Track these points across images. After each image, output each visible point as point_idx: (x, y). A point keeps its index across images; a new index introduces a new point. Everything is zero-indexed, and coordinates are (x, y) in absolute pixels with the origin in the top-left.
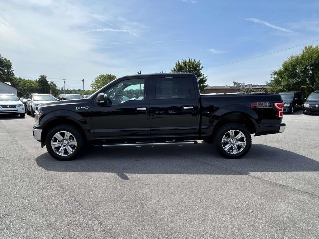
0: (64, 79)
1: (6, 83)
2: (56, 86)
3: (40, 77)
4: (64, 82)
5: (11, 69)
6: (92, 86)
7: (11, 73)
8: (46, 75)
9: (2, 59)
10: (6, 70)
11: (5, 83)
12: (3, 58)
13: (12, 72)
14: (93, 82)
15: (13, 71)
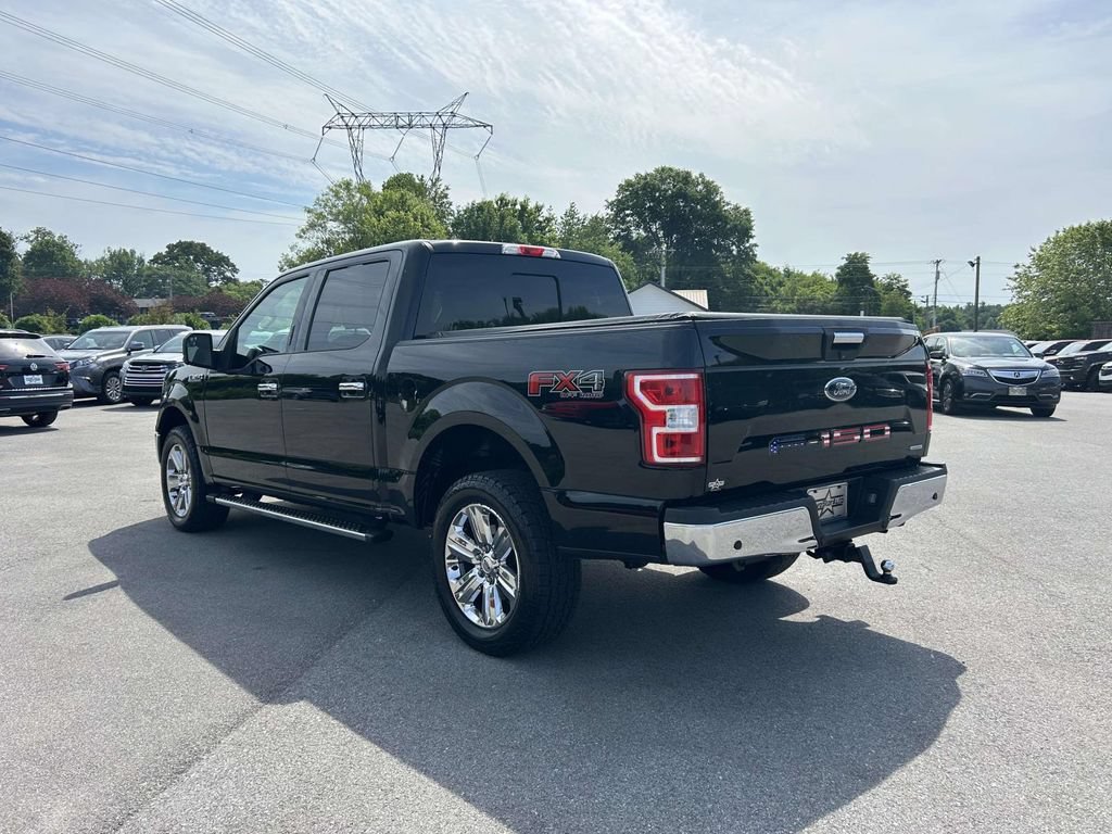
0: (938, 262)
1: (677, 295)
2: (909, 293)
3: (844, 262)
4: (938, 273)
5: (748, 241)
6: (1013, 284)
7: (747, 254)
8: (868, 252)
9: (726, 208)
10: (734, 247)
11: (674, 294)
12: (728, 204)
13: (752, 250)
14: (1017, 266)
15: (756, 245)
